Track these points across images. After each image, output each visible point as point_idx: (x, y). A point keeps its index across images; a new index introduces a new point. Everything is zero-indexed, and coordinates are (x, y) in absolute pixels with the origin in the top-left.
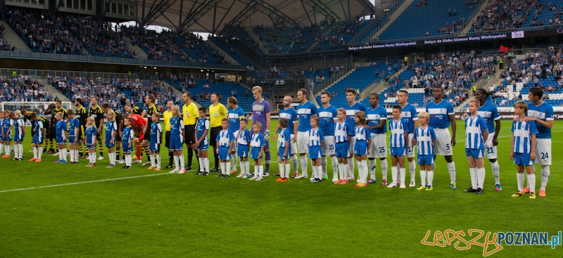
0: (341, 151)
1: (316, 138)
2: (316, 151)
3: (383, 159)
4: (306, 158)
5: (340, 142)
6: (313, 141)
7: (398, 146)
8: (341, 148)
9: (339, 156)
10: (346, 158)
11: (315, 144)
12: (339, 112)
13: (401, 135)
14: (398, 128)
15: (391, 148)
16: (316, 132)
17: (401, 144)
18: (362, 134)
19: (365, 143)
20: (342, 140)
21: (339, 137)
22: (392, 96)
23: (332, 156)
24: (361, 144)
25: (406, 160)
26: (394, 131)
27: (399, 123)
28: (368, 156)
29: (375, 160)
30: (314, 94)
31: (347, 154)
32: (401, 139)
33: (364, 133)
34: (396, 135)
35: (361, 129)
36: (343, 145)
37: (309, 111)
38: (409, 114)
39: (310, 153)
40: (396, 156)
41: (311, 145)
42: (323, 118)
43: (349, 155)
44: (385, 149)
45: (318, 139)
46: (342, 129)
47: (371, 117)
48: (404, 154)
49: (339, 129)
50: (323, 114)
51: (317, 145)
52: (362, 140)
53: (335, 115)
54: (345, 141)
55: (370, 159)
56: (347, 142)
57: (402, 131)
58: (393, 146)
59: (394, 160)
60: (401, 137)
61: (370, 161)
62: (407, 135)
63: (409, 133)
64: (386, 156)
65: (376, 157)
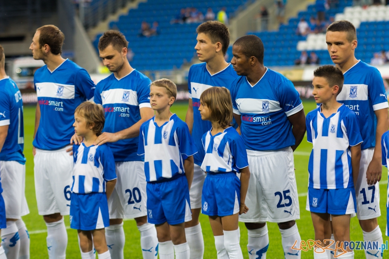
0: (167, 204)
1: (91, 171)
2: (89, 208)
3: (285, 226)
4: (64, 228)
5: (161, 180)
6: (82, 179)
7: (331, 186)
8: (165, 196)
9: (160, 220)
10: (181, 225)
11: (88, 188)
12: (154, 89)
13: (339, 154)
14: (332, 135)
15: (312, 192)
16: (93, 151)
17: (339, 180)
18: (221, 154)
19: (230, 179)
20: (167, 173)
21: (158, 164)
22: (318, 29)
23: (140, 221)
24: (220, 183)
25: (355, 225)
26: (319, 143)
27: (334, 121)
28: (242, 220)
29: (266, 230)
30: (87, 27)
31: (183, 214)
32: (338, 166)
33: (227, 152)
34: (324, 153)
35: (218, 141)
36: (170, 187)
37: (68, 91)
38: (362, 92)
39: (72, 212)
40: (325, 217)
41: (76, 190)
42: (111, 106)
43: (188, 218)
44: (295, 195)
45: (99, 172)
46: (165, 141)
47: (249, 105)
48: (350, 210)
49: (158, 140)
50: (113, 96)
51: (94, 192)
52: (221, 172)
53: (143, 96)
54: (176, 176)
55: (251, 226)
56: (181, 178)
57: (344, 143)
58: (317, 186)
59: (321, 227)
60: (339, 160)
61: (250, 234)
62: (359, 155)
63: (363, 147)
64: (296, 216)
65: (268, 220)
